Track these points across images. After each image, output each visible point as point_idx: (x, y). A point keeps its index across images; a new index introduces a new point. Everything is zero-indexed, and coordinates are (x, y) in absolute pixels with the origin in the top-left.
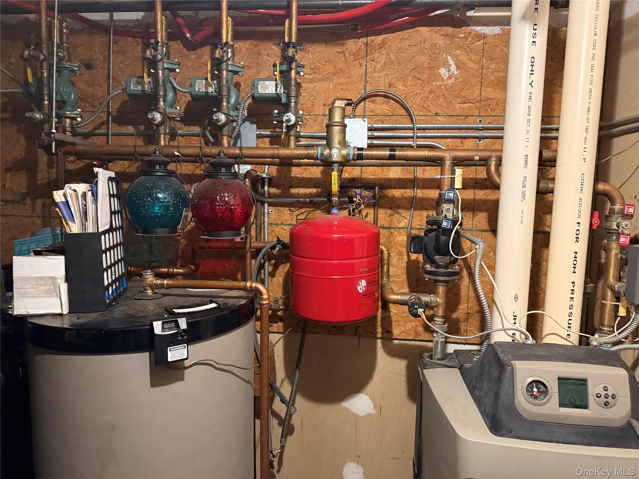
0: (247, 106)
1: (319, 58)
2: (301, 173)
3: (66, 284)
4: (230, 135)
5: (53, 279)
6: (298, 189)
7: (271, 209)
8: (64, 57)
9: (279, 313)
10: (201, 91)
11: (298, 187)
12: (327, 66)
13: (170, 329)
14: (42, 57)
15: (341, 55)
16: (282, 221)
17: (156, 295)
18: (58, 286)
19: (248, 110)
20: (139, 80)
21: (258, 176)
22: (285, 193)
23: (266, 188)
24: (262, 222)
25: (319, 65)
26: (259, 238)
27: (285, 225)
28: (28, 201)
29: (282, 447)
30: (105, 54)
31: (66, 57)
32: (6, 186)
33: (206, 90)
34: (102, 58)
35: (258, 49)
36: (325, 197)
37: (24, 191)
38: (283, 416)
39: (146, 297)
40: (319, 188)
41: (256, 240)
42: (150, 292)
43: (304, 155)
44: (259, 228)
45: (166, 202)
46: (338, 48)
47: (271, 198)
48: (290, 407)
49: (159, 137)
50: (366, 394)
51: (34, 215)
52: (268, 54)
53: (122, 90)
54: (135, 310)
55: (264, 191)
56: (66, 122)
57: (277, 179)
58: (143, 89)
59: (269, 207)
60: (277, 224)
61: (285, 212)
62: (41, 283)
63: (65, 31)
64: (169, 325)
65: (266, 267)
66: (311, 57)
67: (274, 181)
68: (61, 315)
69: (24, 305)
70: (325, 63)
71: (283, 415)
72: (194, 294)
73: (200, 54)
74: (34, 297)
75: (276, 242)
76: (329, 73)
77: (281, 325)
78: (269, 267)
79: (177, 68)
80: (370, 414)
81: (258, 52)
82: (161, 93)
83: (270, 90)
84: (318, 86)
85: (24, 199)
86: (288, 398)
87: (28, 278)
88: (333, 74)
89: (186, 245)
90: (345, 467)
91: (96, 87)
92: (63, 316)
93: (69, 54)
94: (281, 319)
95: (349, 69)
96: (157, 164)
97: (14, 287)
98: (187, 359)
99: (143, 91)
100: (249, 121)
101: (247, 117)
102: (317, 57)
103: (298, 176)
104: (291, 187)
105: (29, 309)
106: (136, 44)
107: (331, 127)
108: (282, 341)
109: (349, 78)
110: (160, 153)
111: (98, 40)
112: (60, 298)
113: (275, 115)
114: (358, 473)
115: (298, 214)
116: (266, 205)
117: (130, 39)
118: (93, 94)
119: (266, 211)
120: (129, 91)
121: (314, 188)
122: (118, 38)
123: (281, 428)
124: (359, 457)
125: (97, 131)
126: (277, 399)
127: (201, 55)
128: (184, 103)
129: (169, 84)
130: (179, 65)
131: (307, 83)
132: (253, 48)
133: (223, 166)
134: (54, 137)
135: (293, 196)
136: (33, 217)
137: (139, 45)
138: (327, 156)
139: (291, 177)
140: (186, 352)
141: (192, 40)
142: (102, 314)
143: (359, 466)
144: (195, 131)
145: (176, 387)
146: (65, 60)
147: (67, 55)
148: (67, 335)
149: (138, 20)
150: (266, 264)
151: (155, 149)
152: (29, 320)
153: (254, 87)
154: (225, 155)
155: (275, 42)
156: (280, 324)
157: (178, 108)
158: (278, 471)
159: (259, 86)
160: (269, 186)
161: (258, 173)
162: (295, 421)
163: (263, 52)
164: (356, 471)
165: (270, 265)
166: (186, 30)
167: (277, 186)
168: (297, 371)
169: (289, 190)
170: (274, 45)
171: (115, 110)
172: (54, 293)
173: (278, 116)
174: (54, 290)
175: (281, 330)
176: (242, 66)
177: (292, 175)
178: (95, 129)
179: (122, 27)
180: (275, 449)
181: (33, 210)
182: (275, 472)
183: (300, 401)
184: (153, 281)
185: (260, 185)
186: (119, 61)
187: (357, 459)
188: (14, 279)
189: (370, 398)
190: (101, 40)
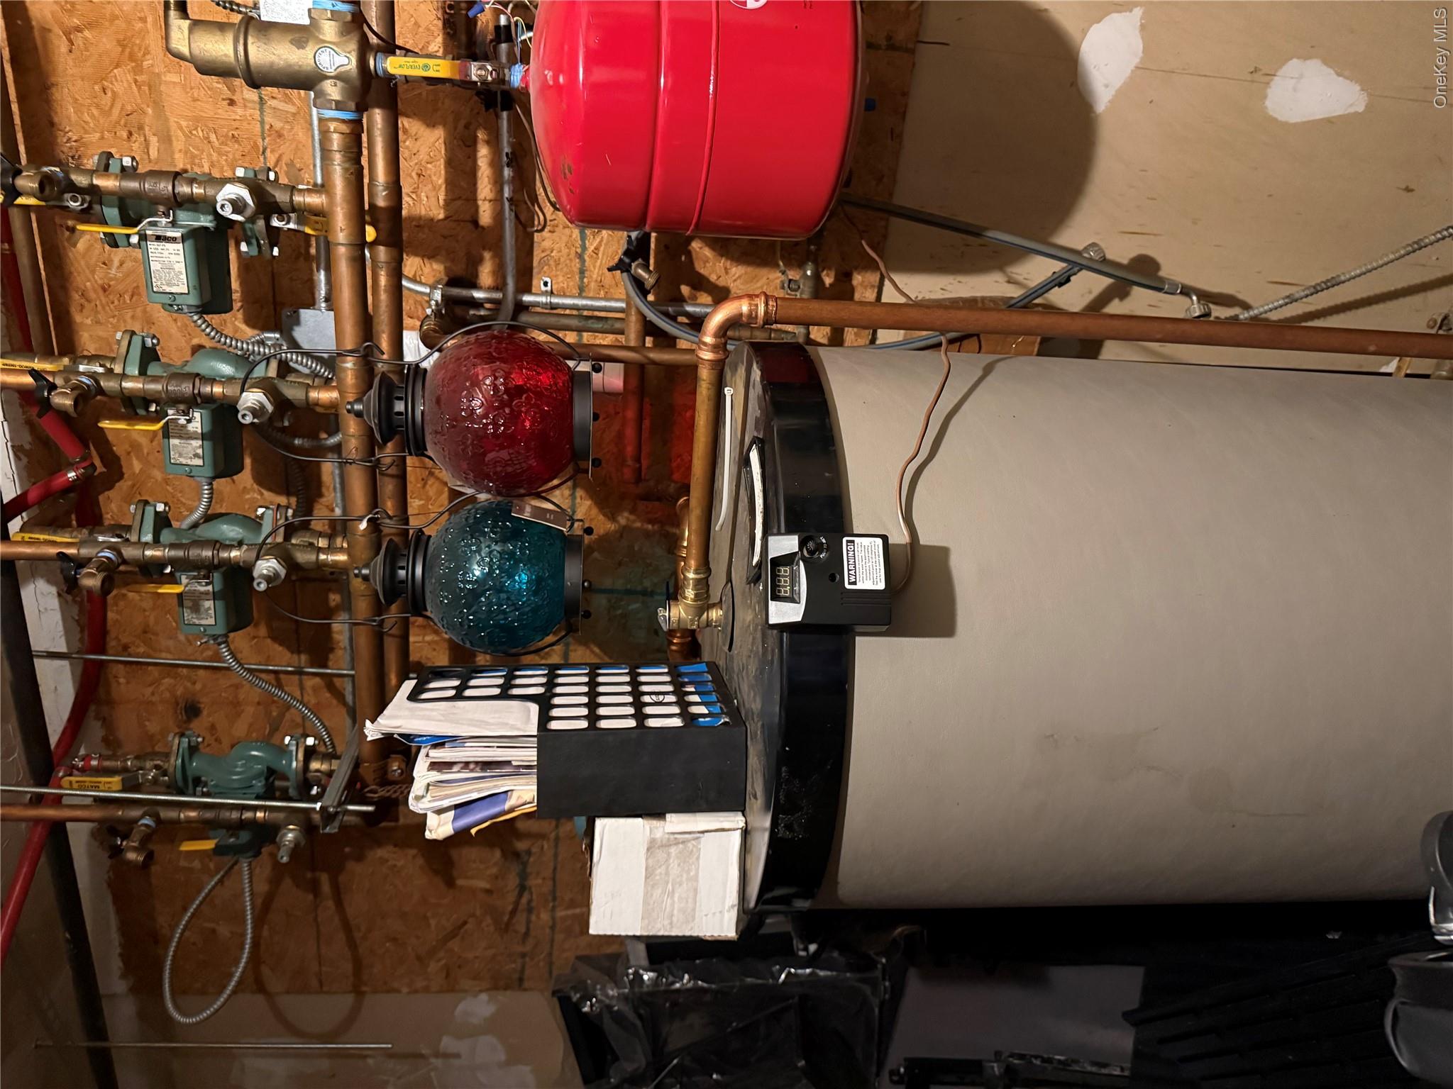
0: (256, 332)
1: (95, 112)
2: (434, 188)
3: (668, 816)
4: (323, 381)
5: (652, 846)
6: (480, 203)
7: (538, 283)
8: (157, 767)
9: (828, 280)
10: (200, 451)
11: (475, 200)
12: (118, 88)
13: (794, 579)
14: (147, 821)
15: (78, 39)
16: (573, 255)
17: (724, 599)
18: (672, 837)
19: (265, 328)
20: (187, 603)
21: (437, 313)
22: (490, 239)
23: (478, 295)
24: (575, 312)
25: (116, 112)
26: (618, 325)
27: (584, 248)
28: (521, 846)
29: (1186, 291)
30: (156, 674)
31: (159, 762)
32: (488, 886)
33: (196, 439)
34: (167, 681)
35: (95, 291)
36: (498, 117)
37: (498, 853)
38: (1107, 281)
39: (726, 624)
40: (476, 137)
41: (622, 333)
42: (715, 614)
43: (347, 165)
44: (590, 324)
45: (491, 560)
46: (59, 47)
47: (505, 284)
48: (1084, 262)
49: (325, 564)
50: (1084, 32)
51: (553, 836)
52: (104, 263)
53: (219, 644)
54: (750, 657)
55: (489, 301)
56: (317, 771)
57: (453, 261)
58: (211, 596)
59: (534, 290)
60: (582, 272)
61: (546, 244)
62: (661, 874)
63: (94, 763)
64: (784, 582)
65: (698, 310)
66: (98, 135)
67: (459, 270)
68: (746, 833)
69: (714, 914)
70: (109, 94)
71: (1100, 283)
72: (732, 506)
73: (127, 447)
74: (696, 890)
75: (625, 274)
76: (136, 81)
77: (859, 278)
78: (699, 301)
79: (152, 508)
80: (1143, 27)
81: (101, 292)
82: (207, 553)
83: (174, 258)
84: (178, 122)
85: (517, 855)
86: (1058, 266)
87: (646, 902)
88: (138, 69)
89: (632, 511)
90: (1275, 115)
91: (241, 697)
92: (749, 828)
93: (153, 755)
94: (844, 278)
95: (117, 17)
96: (393, 574)
97: (666, 934)
98: (885, 538)
99: (215, 596)
100: (292, 329)
101: (281, 333)
102: (93, 116)
103: (442, 198)
104: (475, 222)
105: (723, 903)
106: (122, 603)
107: (252, 68)
108: (897, 278)
109: (143, 20)
110: (366, 566)
111: (123, 686)
112: (703, 832)
113: (255, 252)
114: (1301, 76)
115: (552, 209)
116: (527, 298)
117: (111, 615)
118: (259, 703)
119: (543, 299)
120: (220, 630)
121: (475, 151)
122: (112, 643)
123: (1136, 291)
124: (1256, 70)
125: (349, 698)
126: (1057, 297)
127: (131, 446)
128: (262, 494)
129: (199, 531)
130: (146, 503)
131: (173, 153)
132: (93, 304)
133: (390, 406)
134: (334, 807)
135: (498, 217)
136: (557, 839)
137: (124, 595)
138: (343, 91)
139: (446, 218)
140: (866, 541)
141: (84, 465)
142: (752, 739)
143: (1280, 73)
144: (333, 473)
145: (963, 570)
146: (166, 766)
147: (152, 760)
148: (788, 835)
149: (59, 595)
150: (689, 309)
151: (356, 576)
152: (752, 904)
153: (171, 305)
154: (359, 400)
155: (69, 239)
156: (857, 279)
157: (260, 511)
158: (1246, 306)
159: (168, 290)
160: (475, 286)
161: (429, 311)
162: (1122, 252)
163: (99, 276)
164: (1294, 81)
165: (694, 298)
166: (58, 482)
167: (476, 262)
168: (990, 234)
169: (483, 228)
170: (75, 245)
171: (295, 657)
172: (690, 845)
173: (254, 241)
174: (681, 846)
175: (874, 278)
176: (127, 337)
177: (441, 216)
178: (344, 703)
179: (82, 631)
180: (1188, 310)
181: (542, 836)
182: (1246, 315)
183: (1074, 236)
184: (686, 604)
185: (472, 312)
186: (171, 643)
187: (1261, 75)
188: (645, 933)
189: (1099, 22)
190: (122, 680)
